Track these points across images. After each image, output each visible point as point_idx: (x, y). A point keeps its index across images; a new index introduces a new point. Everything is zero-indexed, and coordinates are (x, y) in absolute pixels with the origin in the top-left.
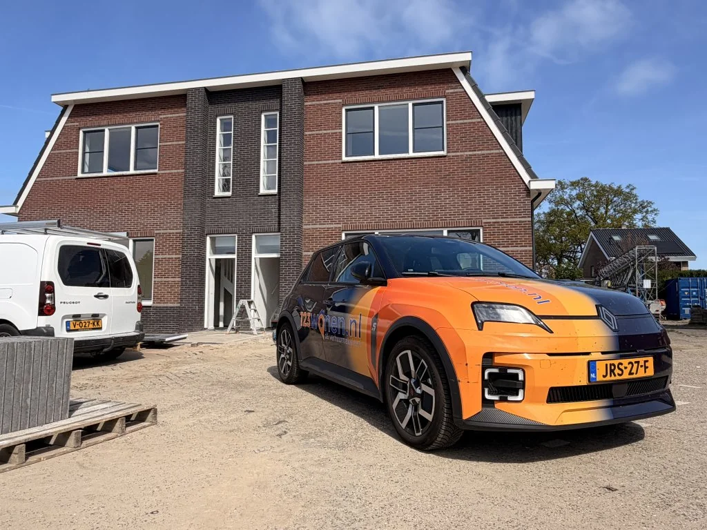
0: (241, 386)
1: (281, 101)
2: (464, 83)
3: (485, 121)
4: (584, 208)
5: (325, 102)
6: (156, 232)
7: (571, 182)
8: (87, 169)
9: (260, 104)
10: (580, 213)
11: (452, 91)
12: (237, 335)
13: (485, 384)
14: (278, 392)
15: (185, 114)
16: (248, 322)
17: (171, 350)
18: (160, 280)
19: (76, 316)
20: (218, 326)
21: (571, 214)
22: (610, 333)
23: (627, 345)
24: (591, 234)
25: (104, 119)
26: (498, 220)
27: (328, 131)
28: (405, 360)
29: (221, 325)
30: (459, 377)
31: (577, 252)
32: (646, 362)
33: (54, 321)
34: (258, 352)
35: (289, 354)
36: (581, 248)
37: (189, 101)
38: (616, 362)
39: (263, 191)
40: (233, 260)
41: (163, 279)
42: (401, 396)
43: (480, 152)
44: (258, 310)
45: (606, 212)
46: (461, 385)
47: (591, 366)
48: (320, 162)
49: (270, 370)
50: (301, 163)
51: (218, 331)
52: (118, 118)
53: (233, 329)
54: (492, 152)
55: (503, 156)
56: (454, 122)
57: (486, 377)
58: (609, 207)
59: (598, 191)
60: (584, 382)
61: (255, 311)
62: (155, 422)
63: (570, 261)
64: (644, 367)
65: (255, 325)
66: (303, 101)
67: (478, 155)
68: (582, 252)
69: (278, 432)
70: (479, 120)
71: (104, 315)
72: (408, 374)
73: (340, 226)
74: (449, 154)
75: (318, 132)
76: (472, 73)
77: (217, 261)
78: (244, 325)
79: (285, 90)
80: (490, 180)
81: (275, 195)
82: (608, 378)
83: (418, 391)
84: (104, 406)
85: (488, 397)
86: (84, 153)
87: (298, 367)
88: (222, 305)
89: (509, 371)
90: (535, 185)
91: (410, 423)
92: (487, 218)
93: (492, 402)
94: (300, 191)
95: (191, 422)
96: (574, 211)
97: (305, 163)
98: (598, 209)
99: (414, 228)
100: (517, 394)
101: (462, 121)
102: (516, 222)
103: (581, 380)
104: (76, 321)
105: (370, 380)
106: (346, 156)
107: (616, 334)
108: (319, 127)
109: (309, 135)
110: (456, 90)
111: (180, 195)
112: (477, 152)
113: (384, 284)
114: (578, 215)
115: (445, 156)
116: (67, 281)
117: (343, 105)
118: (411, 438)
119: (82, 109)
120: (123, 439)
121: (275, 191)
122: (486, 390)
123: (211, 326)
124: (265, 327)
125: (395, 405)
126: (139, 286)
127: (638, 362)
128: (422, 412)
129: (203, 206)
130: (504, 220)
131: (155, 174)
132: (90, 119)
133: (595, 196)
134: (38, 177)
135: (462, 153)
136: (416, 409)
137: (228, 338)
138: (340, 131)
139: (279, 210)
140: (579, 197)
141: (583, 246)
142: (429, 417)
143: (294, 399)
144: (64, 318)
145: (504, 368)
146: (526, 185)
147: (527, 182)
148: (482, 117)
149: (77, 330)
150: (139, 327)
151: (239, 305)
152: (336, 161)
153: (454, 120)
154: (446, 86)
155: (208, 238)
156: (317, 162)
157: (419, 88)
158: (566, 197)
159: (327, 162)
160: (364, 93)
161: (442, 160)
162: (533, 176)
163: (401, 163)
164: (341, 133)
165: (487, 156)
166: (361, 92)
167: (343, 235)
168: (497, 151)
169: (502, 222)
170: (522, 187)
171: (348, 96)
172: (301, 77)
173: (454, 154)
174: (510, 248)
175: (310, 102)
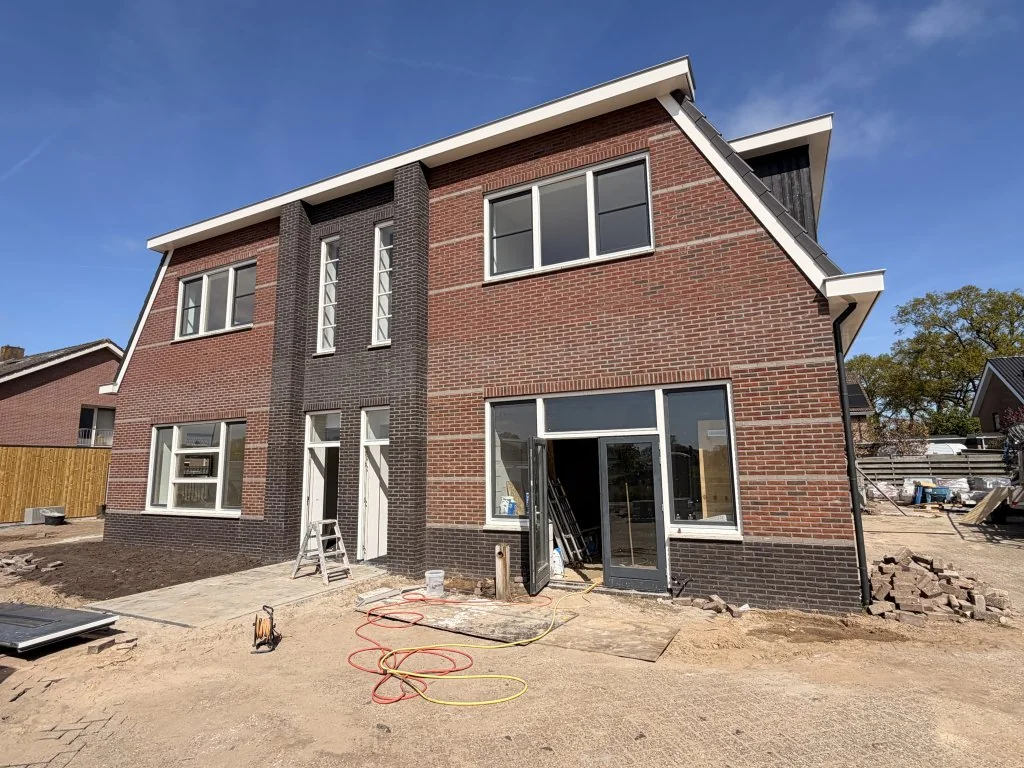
2: (681, 118)
3: (723, 180)
4: (972, 327)
5: (458, 193)
6: (248, 410)
7: (948, 294)
8: (184, 330)
9: (372, 213)
10: (966, 336)
11: (660, 136)
15: (277, 245)
18: (249, 479)
21: (953, 339)
24: (989, 365)
25: (202, 263)
26: (761, 365)
27: (462, 239)
31: (967, 391)
36: (974, 385)
37: (282, 223)
39: (375, 341)
43: (716, 239)
45: (1011, 332)
48: (452, 289)
50: (424, 293)
52: (216, 259)
54: (741, 234)
55: (765, 238)
56: (665, 191)
58: (1016, 324)
59: (992, 303)
63: (957, 404)
66: (428, 199)
67: (714, 243)
68: (976, 391)
70: (712, 179)
73: (481, 390)
74: (658, 249)
75: (448, 242)
79: (397, 185)
86: (183, 310)
90: (835, 289)
92: (739, 363)
94: (419, 338)
96: (957, 334)
97: (430, 293)
98: (997, 328)
99: (600, 389)
101: (679, 187)
102: (801, 366)
106: (491, 274)
108: (449, 233)
109: (436, 248)
110: (666, 135)
112: (711, 239)
114: (963, 339)
115: (652, 254)
117: (485, 194)
119: (184, 253)
129: (297, 370)
130: (774, 364)
131: (250, 329)
132: (189, 264)
133: (989, 311)
134: (137, 345)
135: (682, 245)
138: (480, 235)
140: (961, 314)
141: (977, 382)
146: (818, 291)
147: (818, 285)
148: (718, 174)
152: (474, 285)
153: (666, 187)
154: (647, 131)
155: (308, 417)
156: (447, 290)
157: (602, 145)
158: (940, 315)
159: (462, 287)
160: (515, 168)
161: (646, 261)
162: (832, 271)
163: (576, 275)
164: (482, 238)
165: (732, 243)
166: (509, 169)
167: (487, 406)
168: (752, 232)
169: (770, 369)
170: (810, 294)
171: (492, 178)
172: (419, 161)
173: (668, 248)
174: (792, 422)
175: (437, 198)
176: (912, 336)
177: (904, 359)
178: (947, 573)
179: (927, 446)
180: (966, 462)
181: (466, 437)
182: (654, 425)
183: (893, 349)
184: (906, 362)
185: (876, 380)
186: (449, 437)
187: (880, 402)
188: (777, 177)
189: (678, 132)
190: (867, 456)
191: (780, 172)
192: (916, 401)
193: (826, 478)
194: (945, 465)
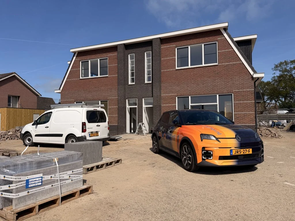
0: (142, 154)
1: (152, 47)
2: (225, 35)
3: (234, 50)
5: (169, 46)
6: (109, 98)
7: (291, 61)
8: (83, 76)
9: (144, 49)
11: (220, 38)
12: (139, 135)
13: (203, 155)
14: (153, 156)
15: (117, 54)
16: (142, 131)
17: (117, 142)
18: (110, 115)
19: (92, 132)
20: (131, 132)
22: (238, 142)
23: (242, 145)
25: (88, 57)
26: (240, 90)
27: (170, 58)
28: (185, 148)
29: (132, 131)
30: (197, 153)
32: (249, 150)
33: (86, 134)
34: (146, 142)
35: (156, 144)
37: (118, 49)
38: (239, 150)
39: (146, 82)
40: (136, 108)
41: (112, 115)
42: (184, 157)
43: (232, 63)
44: (145, 126)
46: (197, 155)
47: (231, 151)
49: (151, 149)
50: (160, 71)
51: (131, 134)
52: (93, 56)
53: (137, 133)
54: (237, 62)
55: (242, 64)
57: (203, 153)
60: (229, 155)
61: (145, 127)
62: (121, 163)
63: (290, 99)
64: (249, 151)
65: (145, 132)
66: (161, 47)
69: (153, 166)
70: (231, 50)
71: (99, 131)
72: (186, 151)
73: (175, 94)
74: (219, 64)
75: (166, 58)
76: (228, 31)
77: (130, 108)
78: (141, 132)
79: (153, 43)
80: (236, 74)
81: (151, 83)
82: (236, 154)
83: (188, 156)
84: (108, 158)
85: (203, 158)
86: (82, 70)
87: (159, 148)
88: (132, 124)
89: (209, 152)
90: (255, 76)
91: (186, 165)
92: (235, 90)
93: (205, 159)
94: (160, 82)
95: (130, 163)
96: (292, 75)
97: (162, 71)
99: (204, 95)
100: (211, 158)
101: (224, 51)
102: (248, 91)
103: (228, 154)
104: (92, 134)
105: (177, 153)
106: (178, 67)
107: (240, 143)
108: (167, 56)
109: (163, 60)
110: (222, 38)
111: (117, 84)
112: (231, 63)
113: (181, 127)
114: (294, 77)
115: (217, 65)
116: (89, 122)
117: (176, 47)
118: (187, 168)
119: (80, 54)
120: (115, 166)
121: (151, 82)
122: (203, 156)
123: (129, 132)
124: (148, 132)
125: (183, 160)
126: (108, 122)
127: (246, 150)
128: (189, 162)
129: (125, 89)
130: (242, 90)
131: (107, 77)
132: (83, 57)
134: (67, 79)
135: (224, 64)
136: (188, 161)
137: (135, 137)
139: (152, 89)
142: (190, 163)
143: (157, 158)
144: (89, 133)
145: (207, 151)
147: (252, 75)
149: (92, 136)
150: (109, 135)
151: (139, 125)
152: (173, 69)
153: (221, 50)
154: (217, 37)
155: (127, 100)
156: (166, 70)
157: (207, 38)
158: (288, 68)
159: (170, 70)
160: (184, 41)
161: (216, 67)
162: (255, 72)
163: (199, 69)
164: (175, 58)
165: (235, 64)
166: (183, 42)
167: (177, 98)
168: (239, 62)
169: (241, 91)
170: (250, 76)
171: (178, 43)
172: (160, 38)
173: (221, 64)
174: (245, 102)
175: (163, 47)
176: (278, 75)
177: (275, 83)
178: (272, 131)
179: (277, 111)
180: (288, 116)
181: (171, 105)
182: (216, 102)
183: (272, 79)
184: (276, 84)
185: (265, 90)
186: (167, 105)
187: (266, 97)
188: (244, 47)
189: (224, 38)
190: (260, 114)
191: (245, 45)
192: (278, 97)
193: (251, 112)
194: (282, 117)
